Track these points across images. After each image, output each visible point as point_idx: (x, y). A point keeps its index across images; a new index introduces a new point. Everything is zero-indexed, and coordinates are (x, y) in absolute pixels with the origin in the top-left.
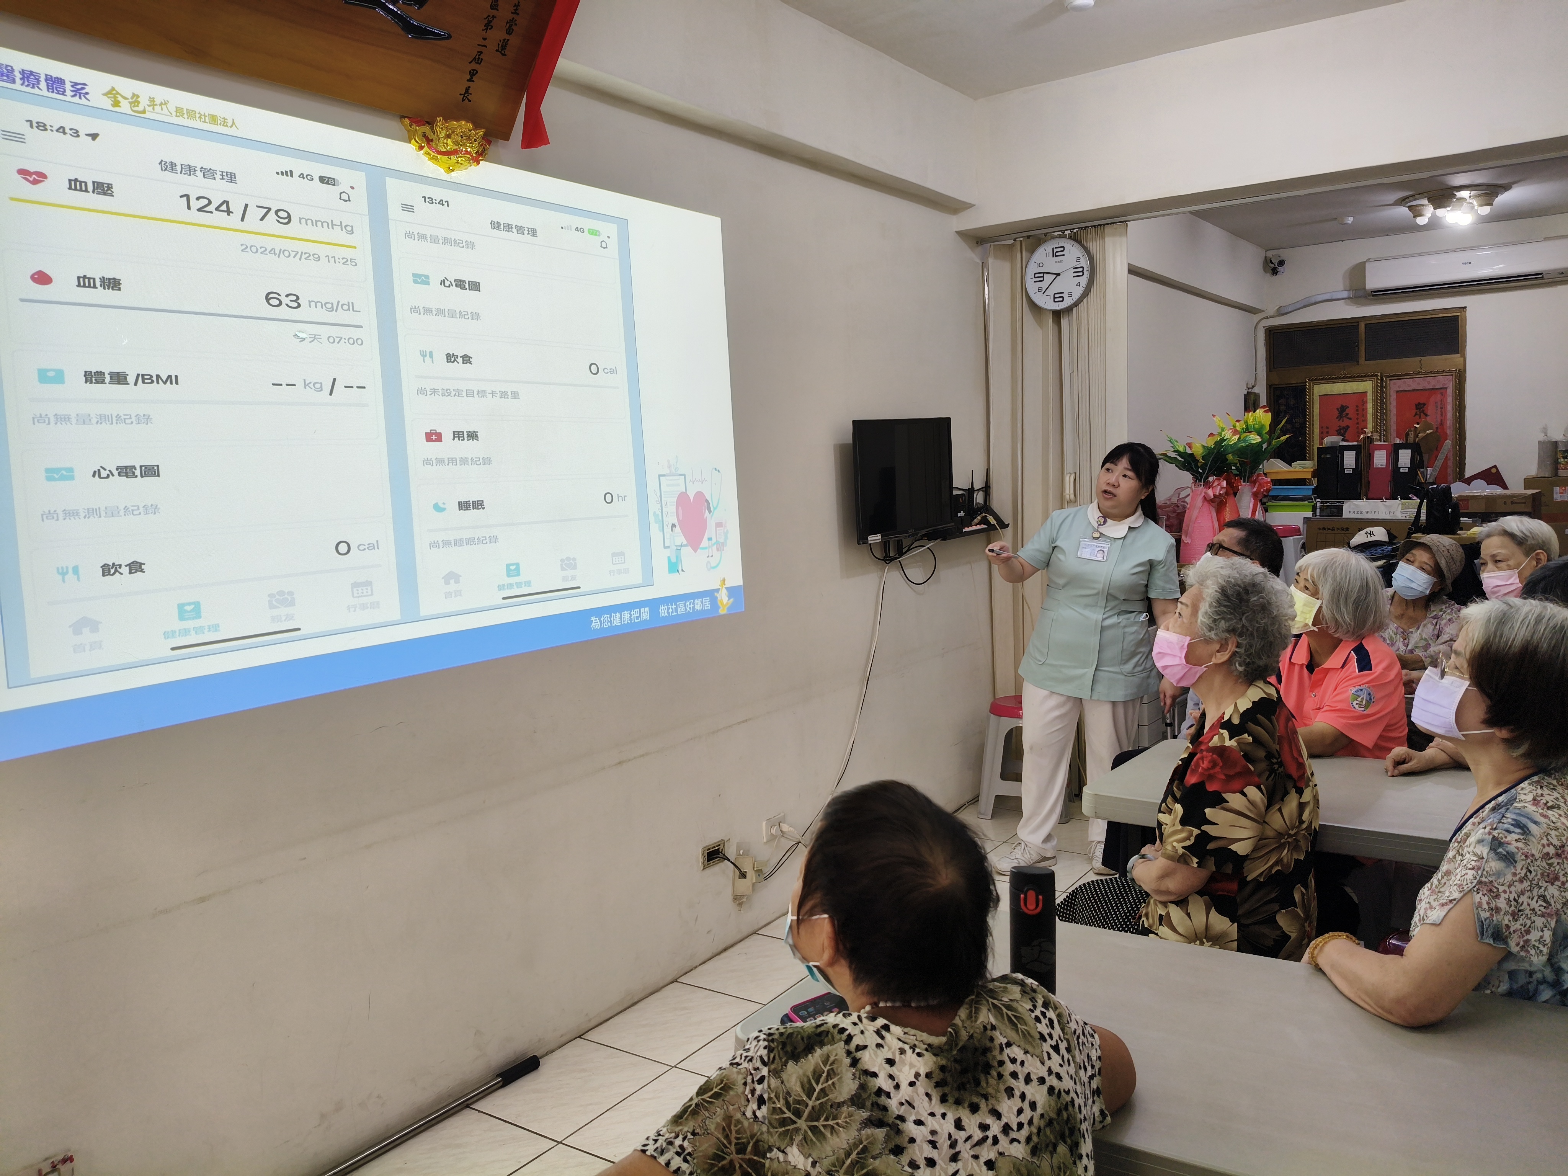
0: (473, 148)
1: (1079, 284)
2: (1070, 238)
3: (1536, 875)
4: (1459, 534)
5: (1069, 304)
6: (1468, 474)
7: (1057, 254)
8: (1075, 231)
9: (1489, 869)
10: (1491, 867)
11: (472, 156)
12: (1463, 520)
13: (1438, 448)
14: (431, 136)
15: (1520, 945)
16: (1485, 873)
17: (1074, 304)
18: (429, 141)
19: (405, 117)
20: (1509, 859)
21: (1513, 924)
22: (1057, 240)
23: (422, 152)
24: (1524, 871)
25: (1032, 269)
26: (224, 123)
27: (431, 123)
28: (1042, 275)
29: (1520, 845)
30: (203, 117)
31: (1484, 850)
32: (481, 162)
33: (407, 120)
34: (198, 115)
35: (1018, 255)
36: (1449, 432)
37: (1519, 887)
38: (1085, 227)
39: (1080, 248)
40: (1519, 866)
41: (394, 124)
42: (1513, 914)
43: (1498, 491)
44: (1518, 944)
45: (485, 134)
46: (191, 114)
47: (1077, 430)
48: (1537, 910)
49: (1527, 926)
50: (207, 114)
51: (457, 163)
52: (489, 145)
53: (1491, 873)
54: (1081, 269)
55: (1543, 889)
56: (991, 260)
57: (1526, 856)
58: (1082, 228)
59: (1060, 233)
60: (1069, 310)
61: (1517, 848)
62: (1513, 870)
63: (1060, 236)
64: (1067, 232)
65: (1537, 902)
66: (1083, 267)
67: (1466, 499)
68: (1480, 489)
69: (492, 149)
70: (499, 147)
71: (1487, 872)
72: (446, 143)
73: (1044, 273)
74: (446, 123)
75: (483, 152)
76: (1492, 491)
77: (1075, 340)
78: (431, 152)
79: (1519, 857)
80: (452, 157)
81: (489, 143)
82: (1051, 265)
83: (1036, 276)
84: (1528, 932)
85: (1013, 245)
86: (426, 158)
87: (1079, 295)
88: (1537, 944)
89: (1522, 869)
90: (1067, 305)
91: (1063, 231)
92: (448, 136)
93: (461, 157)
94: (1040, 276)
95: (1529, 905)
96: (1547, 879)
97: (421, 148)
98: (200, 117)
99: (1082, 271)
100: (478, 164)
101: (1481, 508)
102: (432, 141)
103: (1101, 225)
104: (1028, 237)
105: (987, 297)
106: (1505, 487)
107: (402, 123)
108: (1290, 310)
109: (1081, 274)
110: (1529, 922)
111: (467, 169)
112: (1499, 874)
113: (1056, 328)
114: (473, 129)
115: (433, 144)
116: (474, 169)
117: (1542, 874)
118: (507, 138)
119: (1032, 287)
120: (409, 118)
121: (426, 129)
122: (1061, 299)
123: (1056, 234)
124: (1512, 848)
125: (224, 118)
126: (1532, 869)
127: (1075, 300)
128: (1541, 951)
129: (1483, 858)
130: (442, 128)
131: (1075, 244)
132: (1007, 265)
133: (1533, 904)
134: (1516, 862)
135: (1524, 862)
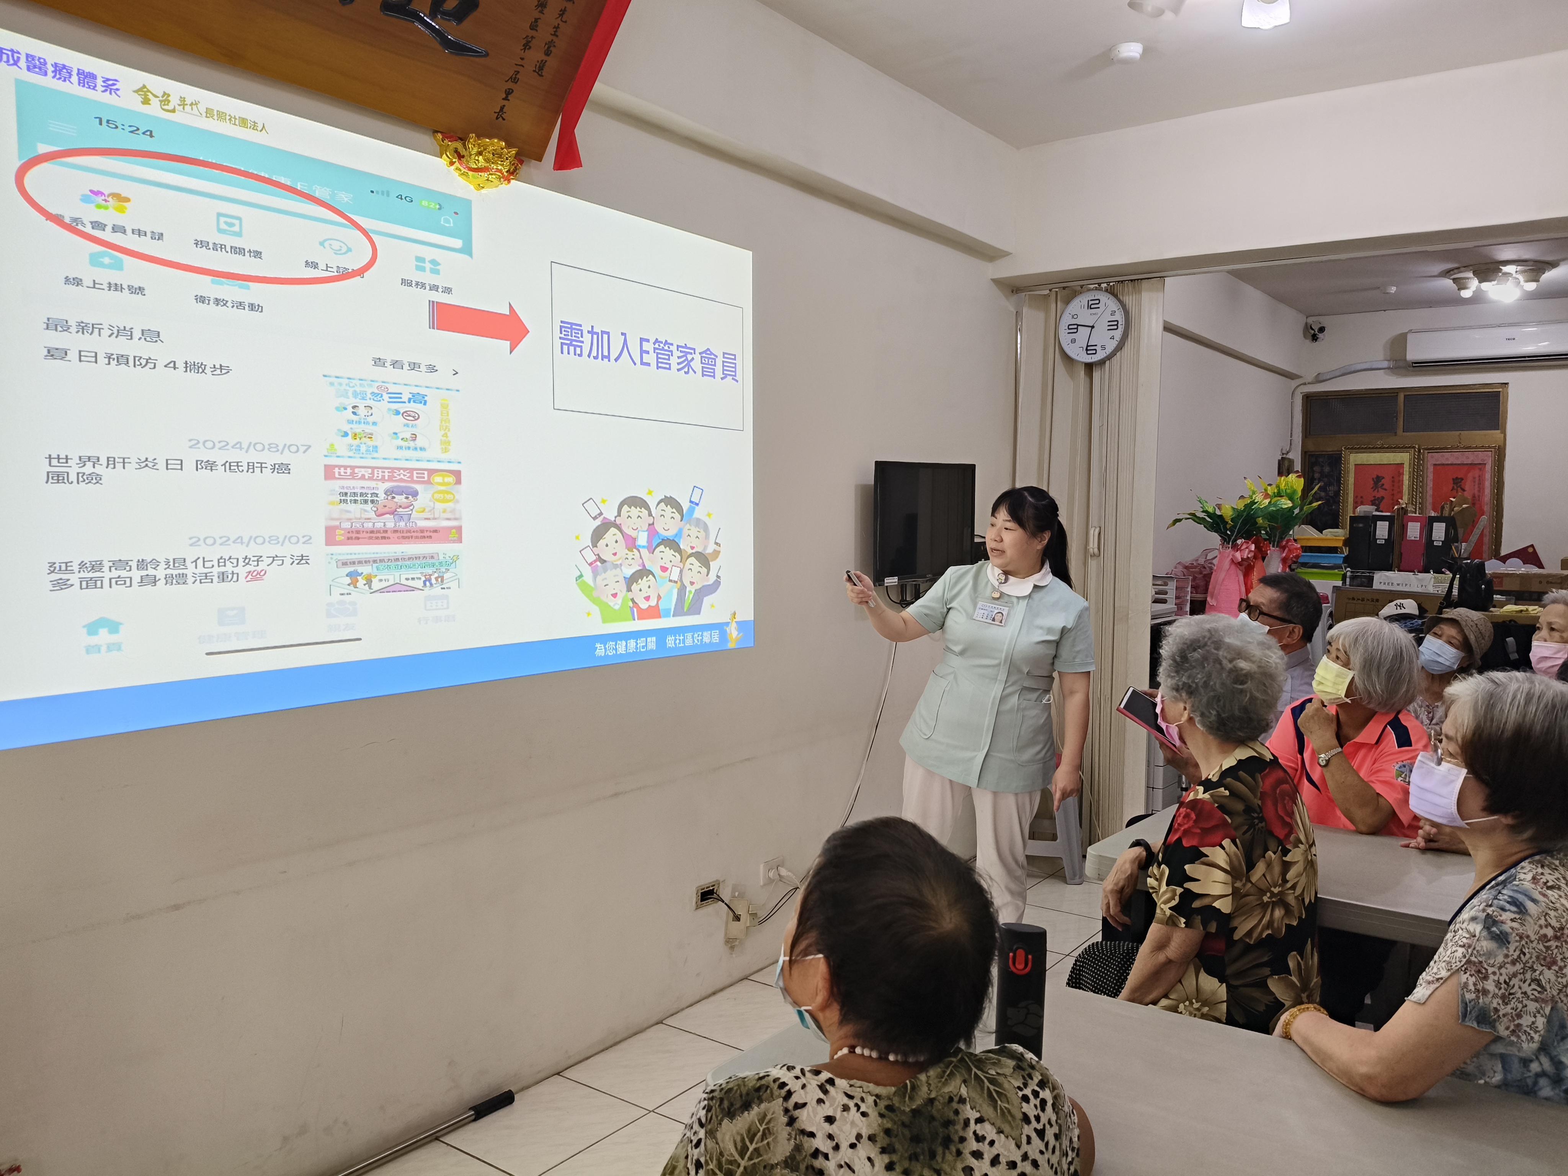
0: (504, 167)
1: (1112, 338)
2: (1106, 291)
3: (1531, 958)
4: (1492, 612)
5: (1102, 357)
6: (1504, 552)
7: (1092, 306)
8: (1111, 284)
9: (1479, 949)
10: (1482, 947)
11: (503, 174)
12: (1497, 597)
13: (1474, 523)
14: (463, 152)
15: (1511, 1029)
16: (1475, 952)
17: (1106, 357)
18: (460, 157)
19: (437, 132)
20: (1502, 939)
21: (1503, 1007)
22: (1093, 293)
23: (453, 167)
24: (1518, 952)
25: (1066, 320)
26: (254, 126)
27: (463, 139)
28: (1076, 326)
29: (1515, 925)
30: (233, 120)
31: (1477, 928)
32: (512, 181)
33: (439, 135)
34: (228, 117)
35: (1053, 306)
36: (1486, 508)
37: (1511, 969)
38: (1122, 281)
39: (1116, 301)
40: (1512, 947)
41: (426, 139)
42: (1503, 997)
43: (1535, 570)
44: (1507, 1028)
45: (517, 155)
46: (221, 116)
47: (1104, 484)
48: (1529, 993)
49: (1518, 1010)
50: (237, 117)
51: (488, 180)
52: (521, 164)
53: (1481, 953)
54: (1116, 323)
55: (1538, 972)
56: (1025, 310)
57: (1521, 938)
58: (1119, 282)
59: (1097, 285)
60: (1102, 363)
61: (1512, 928)
62: (1505, 952)
63: (1096, 289)
64: (1104, 285)
65: (1530, 985)
66: (1117, 321)
67: (1501, 577)
68: (1516, 567)
69: (524, 169)
70: (530, 168)
71: (1478, 951)
72: (478, 160)
73: (1078, 325)
74: (479, 140)
75: (515, 171)
76: (1528, 570)
77: (1106, 394)
78: (462, 168)
79: (1513, 937)
80: (482, 174)
81: (521, 162)
82: (1086, 317)
83: (1070, 327)
84: (1519, 1016)
85: (1048, 295)
86: (456, 174)
87: (1113, 348)
88: (1528, 1030)
89: (1515, 951)
90: (1099, 358)
91: (1099, 284)
92: (480, 153)
93: (492, 174)
94: (1074, 328)
95: (1520, 988)
96: (1542, 962)
97: (452, 163)
98: (230, 119)
99: (1117, 325)
100: (509, 182)
101: (1515, 587)
102: (463, 157)
103: (1138, 280)
104: (1064, 288)
105: (1019, 346)
106: (1541, 566)
107: (435, 137)
108: (1328, 377)
109: (1116, 327)
110: (1520, 1006)
111: (497, 187)
112: (1489, 954)
113: (1088, 380)
114: (506, 148)
115: (464, 160)
116: (504, 186)
117: (1538, 957)
118: (539, 159)
119: (1065, 338)
120: (441, 132)
121: (458, 145)
122: (1094, 352)
123: (1092, 286)
124: (1506, 928)
125: (254, 122)
126: (1526, 951)
127: (1108, 353)
128: (1532, 1038)
129: (1475, 936)
130: (474, 145)
131: (1111, 297)
132: (1041, 315)
133: (1525, 987)
134: (1509, 943)
135: (1518, 944)
